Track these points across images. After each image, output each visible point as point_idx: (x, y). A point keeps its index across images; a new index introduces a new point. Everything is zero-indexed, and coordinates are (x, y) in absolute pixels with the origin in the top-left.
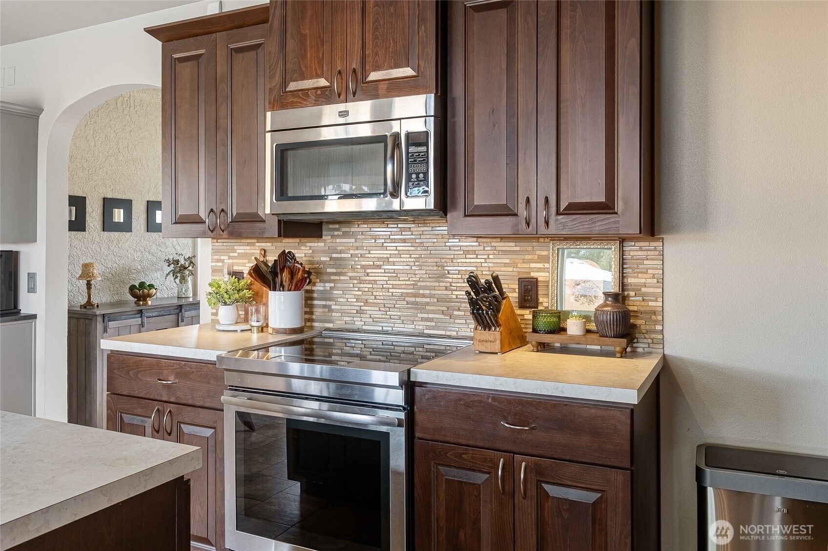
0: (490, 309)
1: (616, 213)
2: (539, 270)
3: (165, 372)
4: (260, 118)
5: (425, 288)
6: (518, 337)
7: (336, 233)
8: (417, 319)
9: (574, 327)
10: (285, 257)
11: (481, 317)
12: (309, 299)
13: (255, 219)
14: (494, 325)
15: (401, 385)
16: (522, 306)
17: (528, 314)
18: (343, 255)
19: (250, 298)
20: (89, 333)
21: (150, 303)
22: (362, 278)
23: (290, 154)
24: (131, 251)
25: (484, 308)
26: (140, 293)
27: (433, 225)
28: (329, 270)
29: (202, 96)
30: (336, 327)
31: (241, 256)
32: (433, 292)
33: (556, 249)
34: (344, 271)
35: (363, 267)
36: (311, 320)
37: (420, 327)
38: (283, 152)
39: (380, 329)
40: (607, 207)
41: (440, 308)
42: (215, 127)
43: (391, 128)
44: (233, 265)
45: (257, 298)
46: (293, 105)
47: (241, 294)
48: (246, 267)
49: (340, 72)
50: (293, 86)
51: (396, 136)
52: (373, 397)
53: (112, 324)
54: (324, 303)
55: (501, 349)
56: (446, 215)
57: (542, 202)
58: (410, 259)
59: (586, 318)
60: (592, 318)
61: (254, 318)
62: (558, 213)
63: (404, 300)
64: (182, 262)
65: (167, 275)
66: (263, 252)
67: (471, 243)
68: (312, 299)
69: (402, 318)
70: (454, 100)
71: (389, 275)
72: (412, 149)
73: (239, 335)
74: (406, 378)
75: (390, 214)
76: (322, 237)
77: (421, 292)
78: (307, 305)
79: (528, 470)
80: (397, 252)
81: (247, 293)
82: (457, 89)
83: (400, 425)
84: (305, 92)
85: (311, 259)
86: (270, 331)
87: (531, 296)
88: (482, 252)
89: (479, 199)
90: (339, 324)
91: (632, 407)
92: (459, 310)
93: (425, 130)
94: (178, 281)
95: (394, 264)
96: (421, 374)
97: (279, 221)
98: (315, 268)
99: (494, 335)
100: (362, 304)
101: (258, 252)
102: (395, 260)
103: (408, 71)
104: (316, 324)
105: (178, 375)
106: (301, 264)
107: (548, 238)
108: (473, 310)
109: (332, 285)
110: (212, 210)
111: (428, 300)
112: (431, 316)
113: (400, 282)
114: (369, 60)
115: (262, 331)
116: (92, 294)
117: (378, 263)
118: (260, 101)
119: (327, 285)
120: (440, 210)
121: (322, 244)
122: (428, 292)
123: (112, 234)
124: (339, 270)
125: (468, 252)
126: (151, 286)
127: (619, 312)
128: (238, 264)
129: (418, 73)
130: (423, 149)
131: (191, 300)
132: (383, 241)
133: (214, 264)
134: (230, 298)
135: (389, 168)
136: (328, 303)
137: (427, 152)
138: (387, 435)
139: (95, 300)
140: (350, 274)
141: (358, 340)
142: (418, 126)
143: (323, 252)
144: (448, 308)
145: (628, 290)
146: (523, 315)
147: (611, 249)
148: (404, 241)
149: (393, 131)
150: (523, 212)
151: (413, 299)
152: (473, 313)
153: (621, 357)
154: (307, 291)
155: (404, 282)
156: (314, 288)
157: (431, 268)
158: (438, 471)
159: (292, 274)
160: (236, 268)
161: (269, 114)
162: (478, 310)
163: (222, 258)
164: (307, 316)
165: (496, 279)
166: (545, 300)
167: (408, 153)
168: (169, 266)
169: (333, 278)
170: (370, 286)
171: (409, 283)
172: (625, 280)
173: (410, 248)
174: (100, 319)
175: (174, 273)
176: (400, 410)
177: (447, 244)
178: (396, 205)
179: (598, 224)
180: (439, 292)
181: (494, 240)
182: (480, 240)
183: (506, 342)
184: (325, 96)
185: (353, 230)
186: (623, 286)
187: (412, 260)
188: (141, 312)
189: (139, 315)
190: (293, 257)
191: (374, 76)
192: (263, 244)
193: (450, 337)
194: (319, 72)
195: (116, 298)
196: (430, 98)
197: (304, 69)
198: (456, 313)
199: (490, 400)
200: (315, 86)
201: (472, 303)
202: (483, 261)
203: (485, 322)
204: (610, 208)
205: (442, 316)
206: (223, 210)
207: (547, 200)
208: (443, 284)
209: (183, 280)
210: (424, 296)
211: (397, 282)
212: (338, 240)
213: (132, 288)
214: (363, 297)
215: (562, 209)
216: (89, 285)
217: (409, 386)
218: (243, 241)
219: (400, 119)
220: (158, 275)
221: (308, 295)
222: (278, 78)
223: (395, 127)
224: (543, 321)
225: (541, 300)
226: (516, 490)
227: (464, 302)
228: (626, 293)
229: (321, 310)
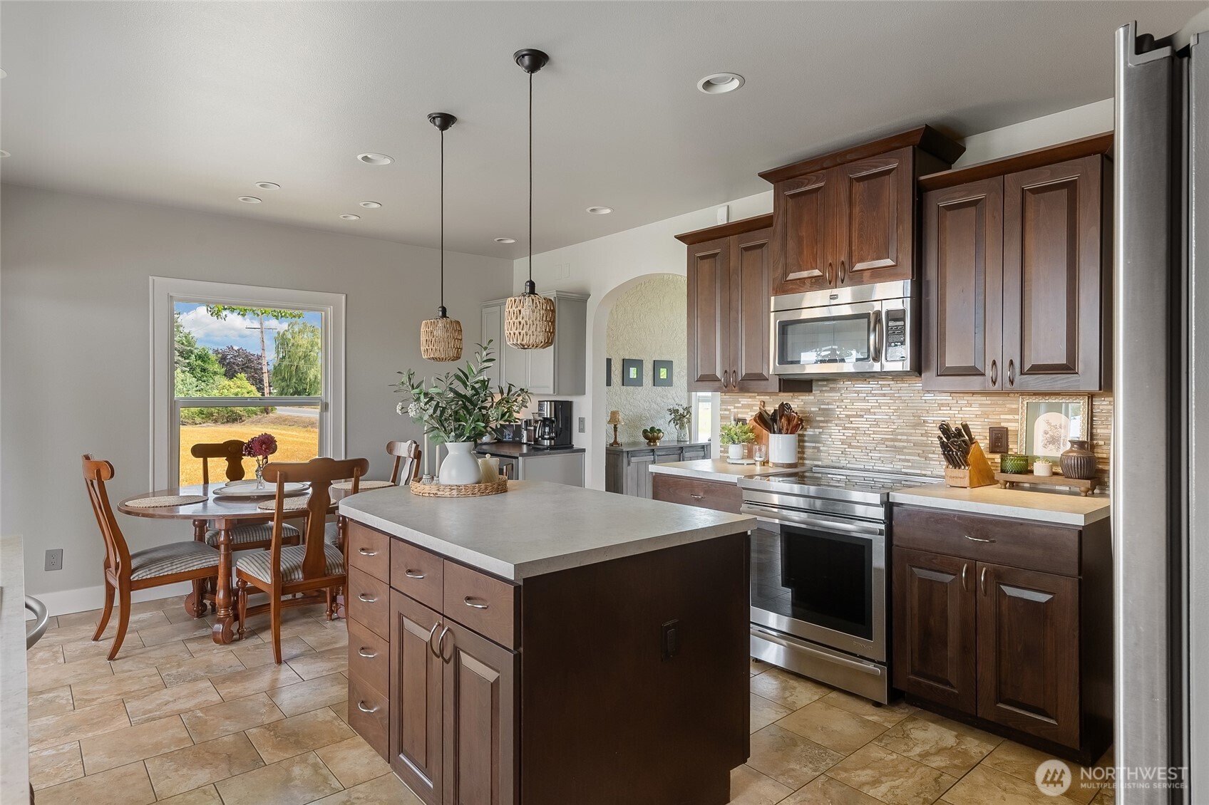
0: (959, 451)
1: (1077, 373)
2: (1009, 421)
3: (696, 489)
4: (765, 300)
5: (902, 434)
6: (988, 477)
7: (824, 389)
8: (895, 460)
9: (1040, 469)
10: (783, 407)
11: (951, 457)
12: (801, 440)
13: (761, 378)
14: (963, 465)
15: (882, 504)
16: (992, 451)
17: (997, 458)
18: (830, 407)
19: (753, 439)
20: (617, 466)
21: (658, 444)
22: (846, 425)
23: (790, 328)
24: (642, 401)
25: (954, 450)
26: (651, 436)
27: (910, 382)
28: (818, 419)
29: (718, 285)
30: (824, 464)
31: (744, 406)
32: (910, 438)
33: (1025, 403)
34: (831, 419)
35: (847, 416)
36: (802, 458)
37: (898, 467)
38: (784, 327)
39: (863, 467)
40: (1069, 368)
41: (916, 451)
42: (728, 308)
43: (873, 307)
44: (738, 413)
45: (758, 439)
46: (793, 291)
47: (747, 436)
48: (749, 416)
49: (830, 264)
50: (792, 276)
51: (878, 314)
52: (854, 513)
53: (633, 459)
54: (814, 445)
55: (970, 484)
56: (921, 375)
57: (1007, 363)
58: (889, 411)
59: (1054, 463)
60: (1059, 464)
61: (758, 454)
62: (1022, 374)
63: (884, 443)
64: (681, 411)
65: (670, 421)
66: (762, 404)
67: (945, 398)
68: (804, 441)
69: (882, 459)
70: (928, 282)
71: (870, 423)
72: (891, 324)
73: (745, 466)
74: (885, 499)
75: (872, 374)
76: (812, 392)
77: (899, 437)
78: (800, 446)
79: (988, 574)
80: (877, 404)
81: (751, 435)
82: (931, 273)
83: (881, 534)
84: (802, 280)
85: (803, 409)
86: (770, 464)
87: (1001, 443)
88: (955, 405)
89: (950, 362)
90: (826, 462)
91: (1081, 529)
92: (934, 453)
93: (902, 308)
94: (677, 427)
95: (875, 414)
96: (897, 497)
97: (780, 379)
98: (806, 417)
99: (964, 474)
100: (847, 446)
101: (759, 403)
102: (876, 410)
103: (888, 262)
104: (806, 462)
105: (706, 492)
106: (796, 413)
107: (1017, 393)
108: (944, 452)
109: (821, 430)
110: (726, 372)
111: (905, 444)
112: (907, 457)
113: (880, 429)
114: (855, 254)
115: (764, 465)
116: (618, 436)
117: (862, 413)
118: (765, 288)
119: (816, 430)
120: (916, 371)
121: (813, 398)
122: (906, 437)
123: (629, 388)
124: (827, 419)
125: (942, 405)
126: (659, 431)
127: (1083, 458)
128: (742, 413)
129: (897, 263)
130: (901, 323)
131: (688, 443)
132: (865, 395)
133: (722, 412)
134: (738, 439)
135: (872, 337)
136: (817, 445)
137: (904, 325)
138: (870, 541)
139: (619, 440)
140: (836, 422)
141: (843, 475)
142: (897, 305)
143: (813, 404)
144: (923, 451)
145: (1097, 439)
146: (994, 459)
147: (1080, 403)
148: (884, 395)
149: (875, 310)
150: (989, 373)
151: (892, 443)
152: (944, 454)
153: (1086, 496)
154: (799, 435)
155: (883, 429)
156: (805, 433)
157: (908, 418)
158: (912, 571)
159: (789, 420)
160: (740, 416)
161: (773, 298)
162: (949, 451)
163: (729, 407)
164: (800, 455)
165: (966, 427)
166: (1015, 446)
167: (887, 326)
168: (671, 414)
169: (821, 424)
170: (854, 432)
171: (888, 430)
172: (1094, 431)
173: (888, 401)
174: (625, 455)
175: (674, 419)
176: (881, 523)
177: (923, 398)
178: (876, 367)
179: (1059, 382)
180: (915, 438)
181: (967, 395)
182: (953, 395)
183: (975, 480)
184: (818, 283)
185: (838, 386)
186: (1092, 435)
187: (891, 411)
188: (653, 450)
189: (652, 453)
190: (790, 408)
191: (859, 266)
192: (762, 397)
193: (925, 475)
194: (814, 265)
195: (632, 439)
196: (907, 283)
197: (801, 263)
198: (930, 455)
199: (956, 519)
200: (810, 276)
201: (943, 445)
202: (957, 412)
203: (956, 463)
204: (1071, 369)
205: (918, 458)
206: (734, 371)
207: (1011, 363)
208: (920, 431)
209: (682, 426)
210: (900, 441)
211: (878, 429)
212: (826, 395)
213: (645, 431)
214: (848, 441)
215: (1026, 369)
216: (615, 428)
217: (889, 506)
218: (746, 394)
219: (881, 300)
220: (661, 422)
221: (800, 438)
222: (780, 271)
223: (877, 306)
224: (1009, 464)
225: (1010, 446)
226: (978, 589)
227: (938, 447)
228: (1095, 442)
229: (811, 450)
